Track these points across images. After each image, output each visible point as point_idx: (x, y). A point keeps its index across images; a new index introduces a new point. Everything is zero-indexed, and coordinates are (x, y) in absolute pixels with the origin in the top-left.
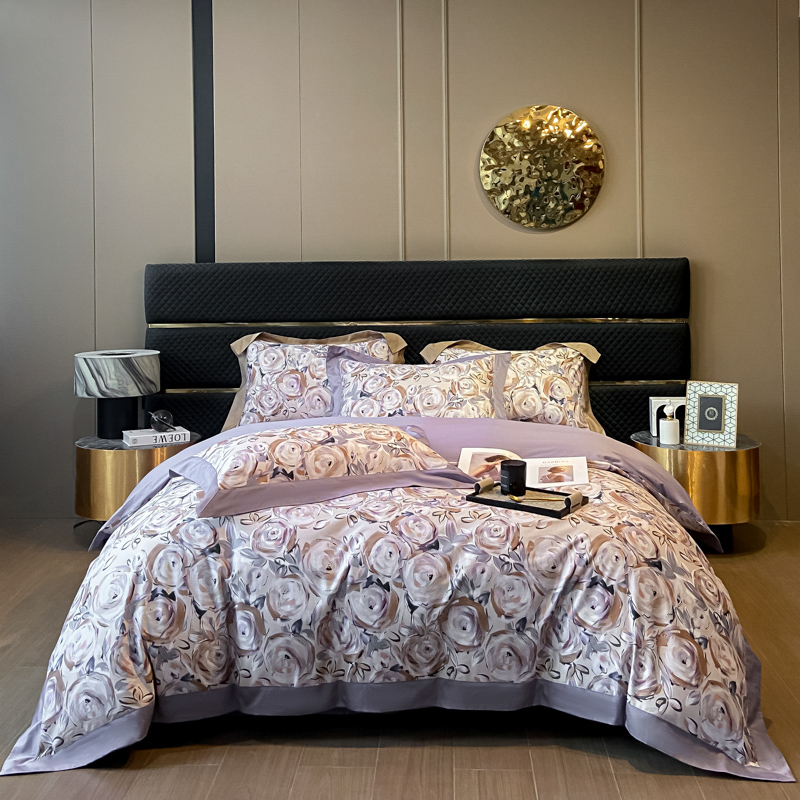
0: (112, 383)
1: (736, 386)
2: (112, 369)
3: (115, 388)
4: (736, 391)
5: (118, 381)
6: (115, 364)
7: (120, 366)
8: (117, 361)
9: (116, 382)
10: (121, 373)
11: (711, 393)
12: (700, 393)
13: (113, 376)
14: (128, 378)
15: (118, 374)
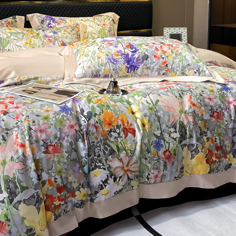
1: (186, 29)
4: (186, 31)
11: (175, 33)
12: (170, 33)
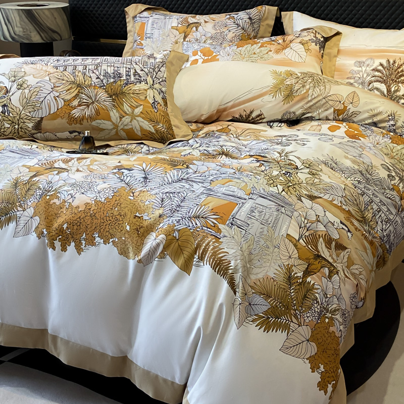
0: (18, 30)
2: (18, 18)
3: (21, 34)
5: (23, 29)
6: (19, 15)
7: (23, 16)
8: (21, 11)
9: (21, 29)
10: (24, 22)
13: (19, 25)
14: (30, 27)
15: (23, 23)
